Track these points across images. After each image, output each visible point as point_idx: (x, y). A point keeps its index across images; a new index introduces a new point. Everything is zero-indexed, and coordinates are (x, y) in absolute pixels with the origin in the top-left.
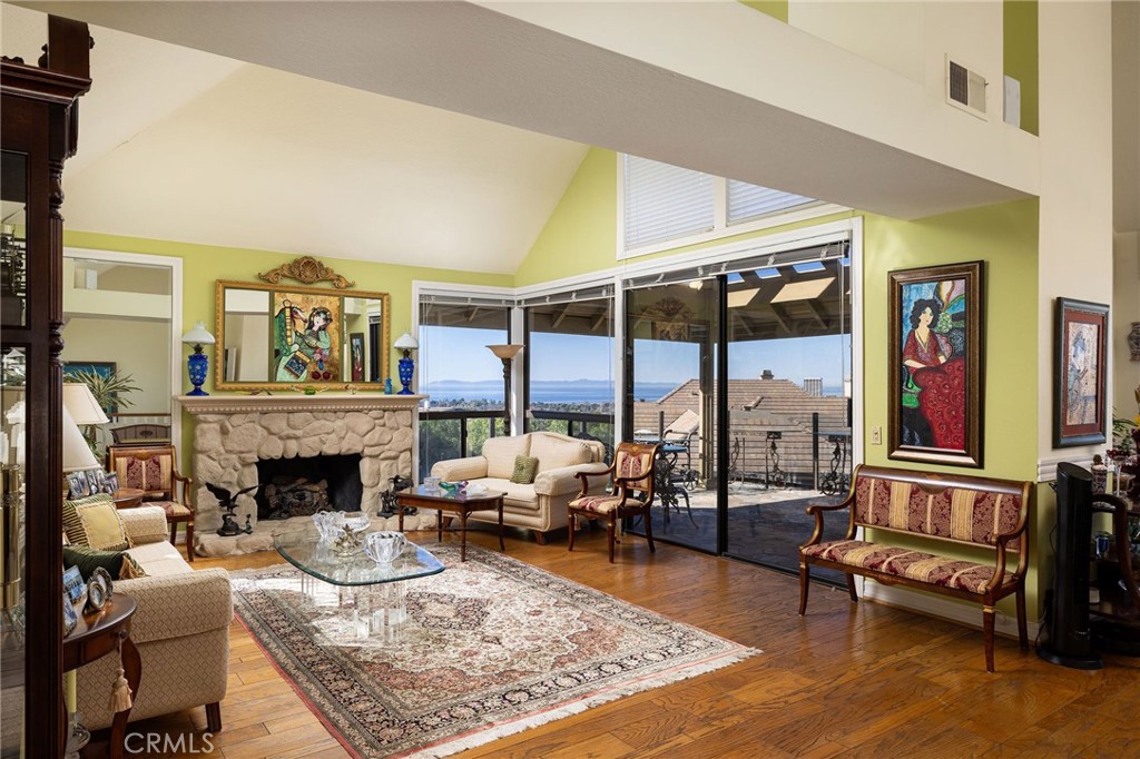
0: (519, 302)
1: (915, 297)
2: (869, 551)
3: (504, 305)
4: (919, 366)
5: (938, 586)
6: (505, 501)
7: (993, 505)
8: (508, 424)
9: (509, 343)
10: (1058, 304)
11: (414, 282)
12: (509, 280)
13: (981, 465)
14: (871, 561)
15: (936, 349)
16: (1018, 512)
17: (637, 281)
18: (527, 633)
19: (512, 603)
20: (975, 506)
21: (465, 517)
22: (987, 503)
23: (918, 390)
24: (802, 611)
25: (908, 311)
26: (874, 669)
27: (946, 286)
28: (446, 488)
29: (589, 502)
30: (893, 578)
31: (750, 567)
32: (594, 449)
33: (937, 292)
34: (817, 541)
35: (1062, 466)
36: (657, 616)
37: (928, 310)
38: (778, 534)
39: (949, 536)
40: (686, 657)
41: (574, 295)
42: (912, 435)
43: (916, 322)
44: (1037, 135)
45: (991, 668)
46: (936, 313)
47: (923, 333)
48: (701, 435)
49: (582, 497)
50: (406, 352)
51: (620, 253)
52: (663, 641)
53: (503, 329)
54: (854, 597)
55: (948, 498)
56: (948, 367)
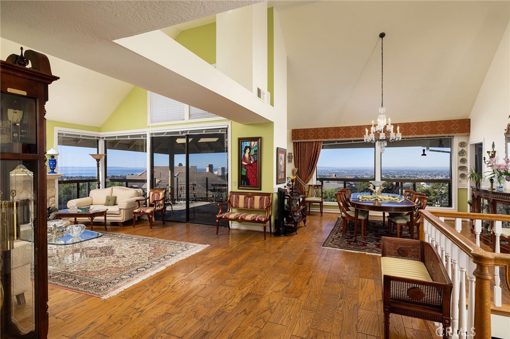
0: (103, 138)
1: (245, 145)
2: (235, 214)
3: (96, 139)
4: (246, 164)
5: (253, 221)
6: (107, 212)
7: (264, 199)
8: (99, 184)
9: (98, 153)
10: (278, 148)
11: (55, 127)
12: (99, 129)
13: (261, 190)
14: (236, 217)
15: (250, 159)
16: (269, 201)
17: (156, 134)
18: (132, 253)
19: (121, 245)
20: (260, 200)
21: (92, 219)
22: (262, 199)
23: (245, 170)
24: (217, 234)
25: (243, 149)
26: (239, 244)
27: (253, 143)
28: (80, 209)
29: (142, 210)
30: (241, 221)
31: (197, 225)
32: (139, 191)
33: (251, 144)
34: (221, 213)
35: (279, 188)
36: (175, 241)
37: (248, 149)
38: (201, 215)
39: (254, 208)
40: (189, 250)
41: (129, 137)
42: (244, 183)
43: (245, 152)
44: (273, 106)
45: (265, 239)
46: (250, 150)
47: (247, 155)
48: (170, 186)
49: (138, 208)
50: (53, 156)
51: (149, 124)
52: (180, 248)
53: (95, 147)
54: (229, 228)
55: (254, 198)
56: (253, 165)
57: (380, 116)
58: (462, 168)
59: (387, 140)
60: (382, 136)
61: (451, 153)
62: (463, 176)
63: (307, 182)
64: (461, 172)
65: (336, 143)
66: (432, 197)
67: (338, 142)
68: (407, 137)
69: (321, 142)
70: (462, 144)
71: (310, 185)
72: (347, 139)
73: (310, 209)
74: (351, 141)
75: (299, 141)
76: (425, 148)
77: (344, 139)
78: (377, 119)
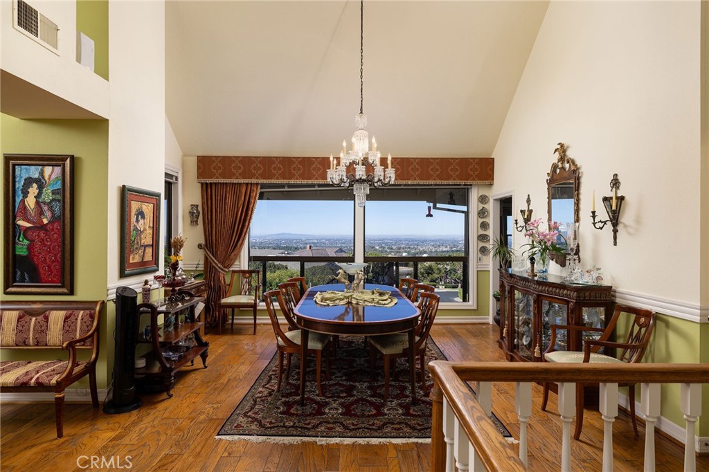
1: (25, 176)
4: (28, 225)
5: (22, 388)
7: (76, 319)
13: (72, 293)
15: (41, 214)
16: (93, 321)
20: (65, 321)
22: (73, 318)
23: (26, 242)
25: (19, 185)
27: (48, 170)
33: (42, 173)
35: (119, 289)
37: (35, 185)
39: (46, 345)
42: (22, 275)
43: (25, 193)
44: (108, 80)
45: (59, 436)
46: (41, 188)
47: (30, 202)
55: (47, 318)
56: (49, 227)
57: (357, 132)
58: (483, 238)
59: (369, 180)
60: (360, 172)
61: (467, 214)
62: (483, 251)
63: (228, 266)
64: (482, 244)
65: (286, 189)
66: (435, 276)
67: (290, 186)
68: (405, 182)
69: (257, 184)
70: (482, 199)
71: (234, 272)
72: (306, 182)
73: (233, 319)
74: (313, 186)
75: (212, 181)
76: (431, 205)
77: (300, 182)
78: (351, 139)
